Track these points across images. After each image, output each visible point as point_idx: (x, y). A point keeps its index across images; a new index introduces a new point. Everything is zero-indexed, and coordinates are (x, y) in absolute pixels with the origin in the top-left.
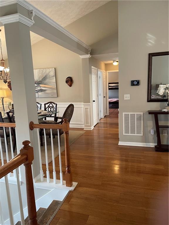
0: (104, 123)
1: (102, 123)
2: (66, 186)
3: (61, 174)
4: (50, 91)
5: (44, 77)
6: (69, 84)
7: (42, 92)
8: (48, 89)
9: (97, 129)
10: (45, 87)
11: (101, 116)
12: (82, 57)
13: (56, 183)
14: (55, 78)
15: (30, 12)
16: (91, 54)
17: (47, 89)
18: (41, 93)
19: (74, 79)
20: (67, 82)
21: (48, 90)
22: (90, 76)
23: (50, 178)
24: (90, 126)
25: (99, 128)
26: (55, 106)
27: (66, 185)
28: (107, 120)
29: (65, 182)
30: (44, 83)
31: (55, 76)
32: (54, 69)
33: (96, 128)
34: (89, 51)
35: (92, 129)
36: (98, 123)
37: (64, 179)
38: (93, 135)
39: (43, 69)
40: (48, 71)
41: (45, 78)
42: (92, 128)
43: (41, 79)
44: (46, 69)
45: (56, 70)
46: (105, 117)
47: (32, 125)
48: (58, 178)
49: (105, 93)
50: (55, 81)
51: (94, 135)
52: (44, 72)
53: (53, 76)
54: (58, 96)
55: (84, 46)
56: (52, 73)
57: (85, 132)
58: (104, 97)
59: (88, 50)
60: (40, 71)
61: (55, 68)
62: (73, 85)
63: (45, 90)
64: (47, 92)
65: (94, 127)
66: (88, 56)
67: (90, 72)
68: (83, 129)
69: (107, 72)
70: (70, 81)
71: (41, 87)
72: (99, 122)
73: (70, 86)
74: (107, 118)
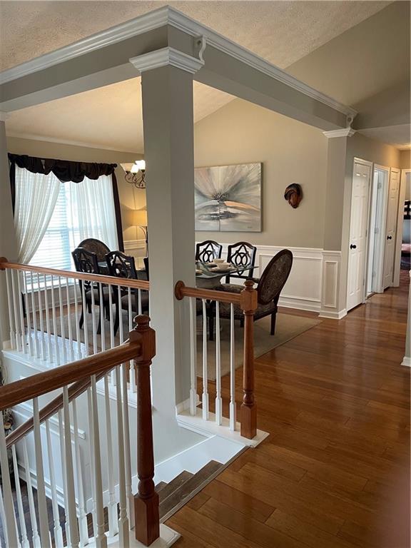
0: (381, 306)
1: (376, 305)
2: (242, 435)
3: (232, 406)
4: (246, 218)
5: (236, 182)
6: (291, 200)
7: (228, 218)
8: (243, 212)
9: (357, 320)
10: (235, 208)
11: (375, 286)
12: (329, 134)
13: (220, 425)
14: (259, 186)
15: (197, 41)
16: (354, 126)
17: (239, 212)
18: (226, 220)
19: (306, 190)
20: (287, 196)
21: (240, 214)
22: (347, 181)
23: (210, 411)
24: (337, 309)
25: (363, 318)
26: (251, 252)
27: (240, 433)
28: (391, 300)
29: (239, 424)
30: (234, 199)
31: (260, 182)
32: (260, 165)
33: (354, 316)
34: (350, 119)
35: (340, 318)
36: (361, 304)
37: (237, 419)
38: (344, 334)
39: (234, 166)
40: (246, 169)
41: (237, 187)
42: (342, 314)
43: (228, 189)
44: (242, 164)
45: (264, 167)
46: (385, 290)
47: (180, 288)
48: (226, 414)
49: (392, 227)
50: (260, 195)
51: (346, 332)
52: (237, 171)
53: (256, 183)
54: (262, 230)
55: (337, 107)
56: (255, 175)
57: (320, 321)
58: (388, 238)
59: (348, 117)
60: (227, 170)
61: (262, 164)
62: (303, 205)
63: (235, 215)
64: (240, 218)
65: (348, 312)
66: (346, 132)
67: (350, 173)
68: (318, 314)
69: (404, 171)
70: (295, 194)
71: (227, 207)
72: (365, 302)
73: (295, 205)
74: (392, 294)
